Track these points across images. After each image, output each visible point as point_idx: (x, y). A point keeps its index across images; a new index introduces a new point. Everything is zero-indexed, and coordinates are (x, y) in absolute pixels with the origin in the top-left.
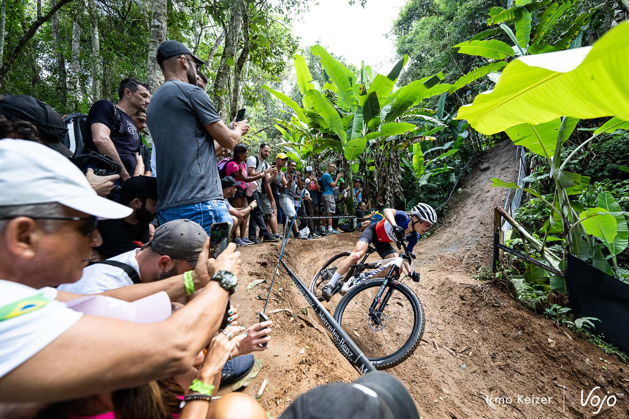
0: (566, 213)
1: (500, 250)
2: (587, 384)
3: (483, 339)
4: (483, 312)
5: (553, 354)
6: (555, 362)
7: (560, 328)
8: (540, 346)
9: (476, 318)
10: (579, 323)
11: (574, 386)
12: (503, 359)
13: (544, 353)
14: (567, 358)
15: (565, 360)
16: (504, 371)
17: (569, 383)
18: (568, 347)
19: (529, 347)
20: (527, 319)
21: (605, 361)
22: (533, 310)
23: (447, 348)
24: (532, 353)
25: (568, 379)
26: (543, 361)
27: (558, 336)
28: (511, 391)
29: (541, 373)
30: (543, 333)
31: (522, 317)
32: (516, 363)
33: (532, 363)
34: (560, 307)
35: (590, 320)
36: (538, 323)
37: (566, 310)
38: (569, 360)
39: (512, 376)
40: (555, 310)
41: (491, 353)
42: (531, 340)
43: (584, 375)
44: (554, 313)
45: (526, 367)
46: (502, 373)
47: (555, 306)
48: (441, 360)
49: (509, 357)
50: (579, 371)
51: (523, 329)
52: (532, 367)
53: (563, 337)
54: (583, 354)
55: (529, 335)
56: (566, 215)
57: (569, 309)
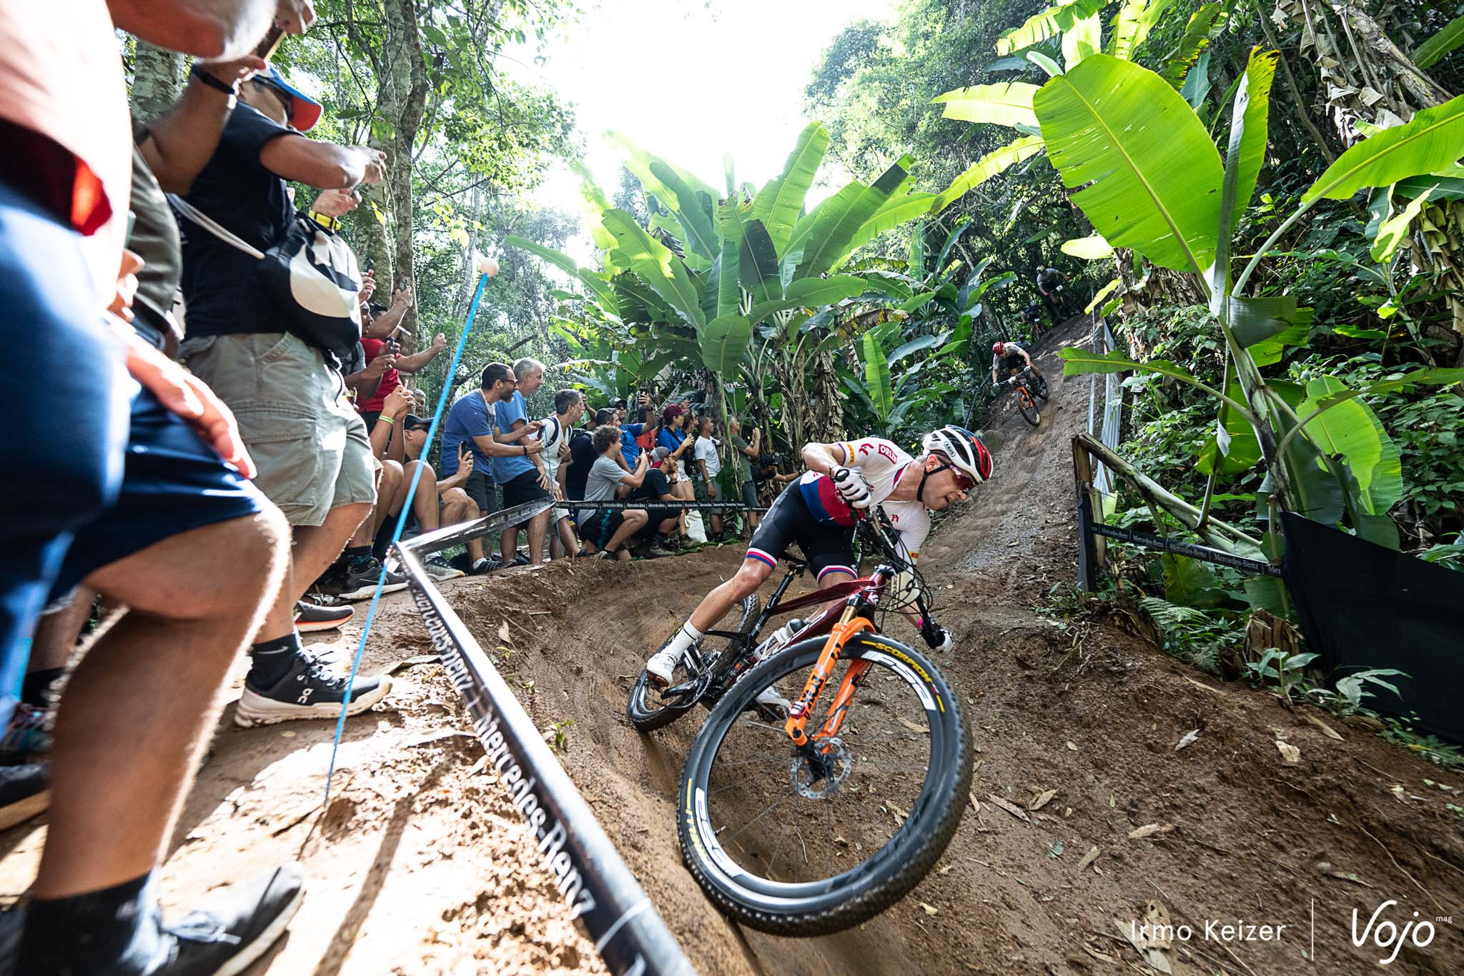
0: (1262, 409)
1: (1099, 539)
2: (1419, 862)
3: (1096, 766)
4: (1083, 693)
5: (1301, 783)
6: (1310, 805)
7: (1293, 712)
8: (1258, 765)
9: (1068, 710)
10: (1350, 687)
11: (1382, 871)
12: (1161, 816)
13: (1272, 783)
14: (1343, 791)
15: (1336, 797)
16: (1171, 849)
17: (1365, 863)
18: (1335, 758)
19: (1228, 771)
20: (1206, 697)
21: (1443, 786)
22: (1211, 672)
23: (1003, 803)
24: (1240, 786)
25: (1358, 851)
26: (1274, 809)
27: (1300, 733)
28: (1201, 907)
29: (1276, 844)
30: (1256, 729)
31: (1193, 692)
32: (1199, 820)
33: (1244, 817)
34: (1284, 654)
35: (1379, 677)
36: (1235, 702)
37: (1299, 660)
38: (1350, 796)
39: (1194, 861)
40: (1274, 663)
41: (1125, 802)
42: (1229, 753)
43: (1405, 835)
44: (1273, 673)
45: (1229, 829)
46: (1164, 855)
47: (1272, 653)
48: (989, 839)
49: (1175, 807)
50: (1385, 825)
51: (1199, 724)
52: (1246, 829)
53: (1314, 734)
54: (1379, 775)
55: (1221, 739)
56: (1263, 414)
57: (1310, 657)
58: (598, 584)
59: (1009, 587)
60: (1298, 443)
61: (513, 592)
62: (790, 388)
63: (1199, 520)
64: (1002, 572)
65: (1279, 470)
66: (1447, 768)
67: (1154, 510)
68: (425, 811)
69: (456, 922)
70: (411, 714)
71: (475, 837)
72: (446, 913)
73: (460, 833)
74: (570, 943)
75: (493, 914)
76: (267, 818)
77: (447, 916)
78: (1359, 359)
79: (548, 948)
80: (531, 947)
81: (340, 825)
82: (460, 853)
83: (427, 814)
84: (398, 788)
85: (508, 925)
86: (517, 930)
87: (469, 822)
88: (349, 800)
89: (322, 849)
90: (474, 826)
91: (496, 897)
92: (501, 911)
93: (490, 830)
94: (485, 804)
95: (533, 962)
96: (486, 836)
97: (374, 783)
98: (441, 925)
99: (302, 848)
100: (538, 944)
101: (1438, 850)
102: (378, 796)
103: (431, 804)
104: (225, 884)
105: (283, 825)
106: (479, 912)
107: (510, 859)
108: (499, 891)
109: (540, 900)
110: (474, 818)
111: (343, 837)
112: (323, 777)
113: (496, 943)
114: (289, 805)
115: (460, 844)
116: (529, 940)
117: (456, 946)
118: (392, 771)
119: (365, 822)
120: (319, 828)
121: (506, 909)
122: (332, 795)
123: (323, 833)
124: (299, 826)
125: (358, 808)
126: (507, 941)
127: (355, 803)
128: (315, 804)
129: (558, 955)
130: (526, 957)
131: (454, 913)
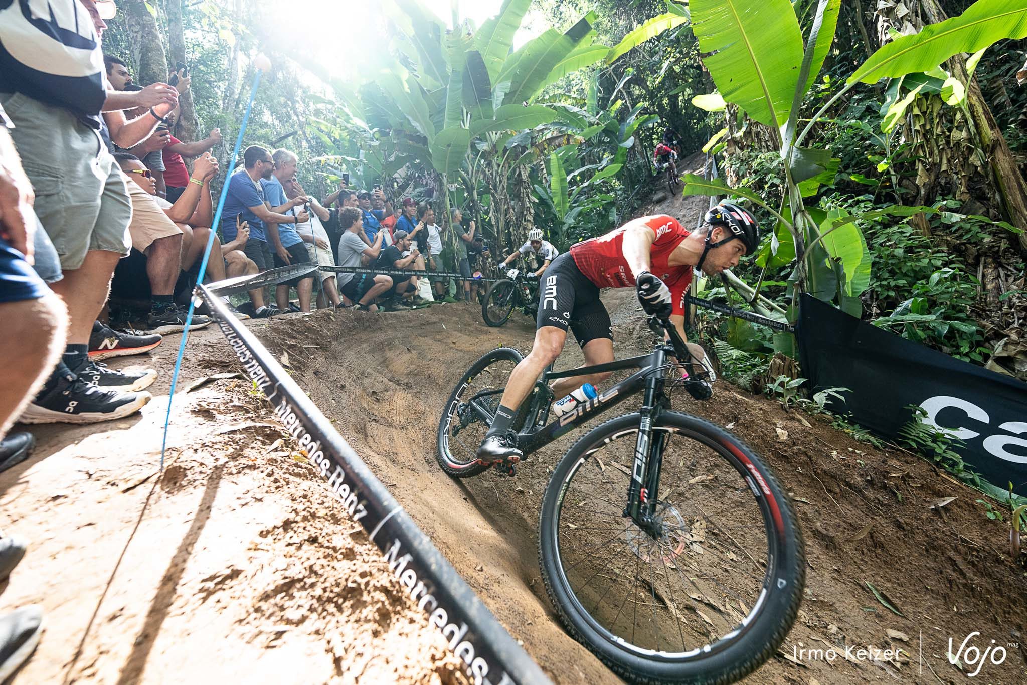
0: (800, 226)
1: (692, 306)
2: (838, 490)
3: (675, 444)
5: (786, 451)
6: (788, 463)
7: (788, 412)
8: (764, 441)
10: (820, 398)
11: (819, 496)
12: (708, 471)
13: (770, 451)
14: (807, 455)
15: (803, 458)
16: (711, 489)
17: (811, 492)
18: (806, 437)
20: (742, 403)
21: (857, 451)
22: (746, 389)
23: (618, 466)
25: (809, 486)
27: (789, 424)
28: (723, 519)
30: (766, 421)
31: (735, 401)
32: (728, 473)
34: (788, 379)
35: (836, 392)
36: (757, 406)
37: (796, 382)
38: (810, 458)
39: (723, 495)
40: (782, 384)
41: (689, 464)
42: (750, 435)
43: (833, 477)
44: (780, 390)
46: (707, 492)
47: (782, 378)
48: (609, 486)
49: (716, 466)
50: (825, 472)
51: (736, 419)
53: (797, 424)
54: (826, 446)
55: (747, 427)
56: (800, 230)
57: (801, 381)
58: (354, 328)
59: (634, 337)
60: (817, 248)
61: (290, 331)
62: (496, 191)
63: (753, 297)
64: (631, 327)
65: (804, 266)
66: (861, 441)
67: (727, 290)
68: (239, 473)
69: (270, 538)
70: (220, 412)
71: (277, 488)
72: (262, 532)
73: (266, 485)
74: (349, 546)
75: (295, 532)
76: (117, 482)
77: (263, 534)
78: (861, 198)
79: (335, 549)
80: (323, 550)
81: (175, 484)
82: (267, 498)
83: (241, 475)
84: (217, 460)
85: (306, 537)
86: (313, 540)
87: (272, 479)
88: (180, 467)
89: (163, 499)
90: (276, 481)
91: (297, 522)
92: (301, 529)
93: (288, 484)
94: (282, 469)
95: (325, 557)
96: (285, 488)
97: (199, 457)
98: (259, 540)
99: (148, 499)
100: (328, 547)
101: (848, 484)
102: (202, 464)
103: (243, 468)
104: (90, 524)
105: (130, 485)
106: (286, 530)
107: (304, 501)
108: (299, 518)
109: (327, 523)
110: (276, 476)
111: (178, 491)
112: (157, 454)
113: (299, 548)
114: (132, 473)
115: (267, 492)
116: (322, 546)
117: (271, 551)
118: (210, 449)
119: (195, 481)
120: (159, 486)
121: (304, 528)
122: (166, 465)
123: (162, 489)
124: (142, 486)
125: (188, 472)
126: (306, 546)
127: (185, 469)
128: (155, 471)
129: (342, 553)
130: (321, 555)
131: (268, 532)
